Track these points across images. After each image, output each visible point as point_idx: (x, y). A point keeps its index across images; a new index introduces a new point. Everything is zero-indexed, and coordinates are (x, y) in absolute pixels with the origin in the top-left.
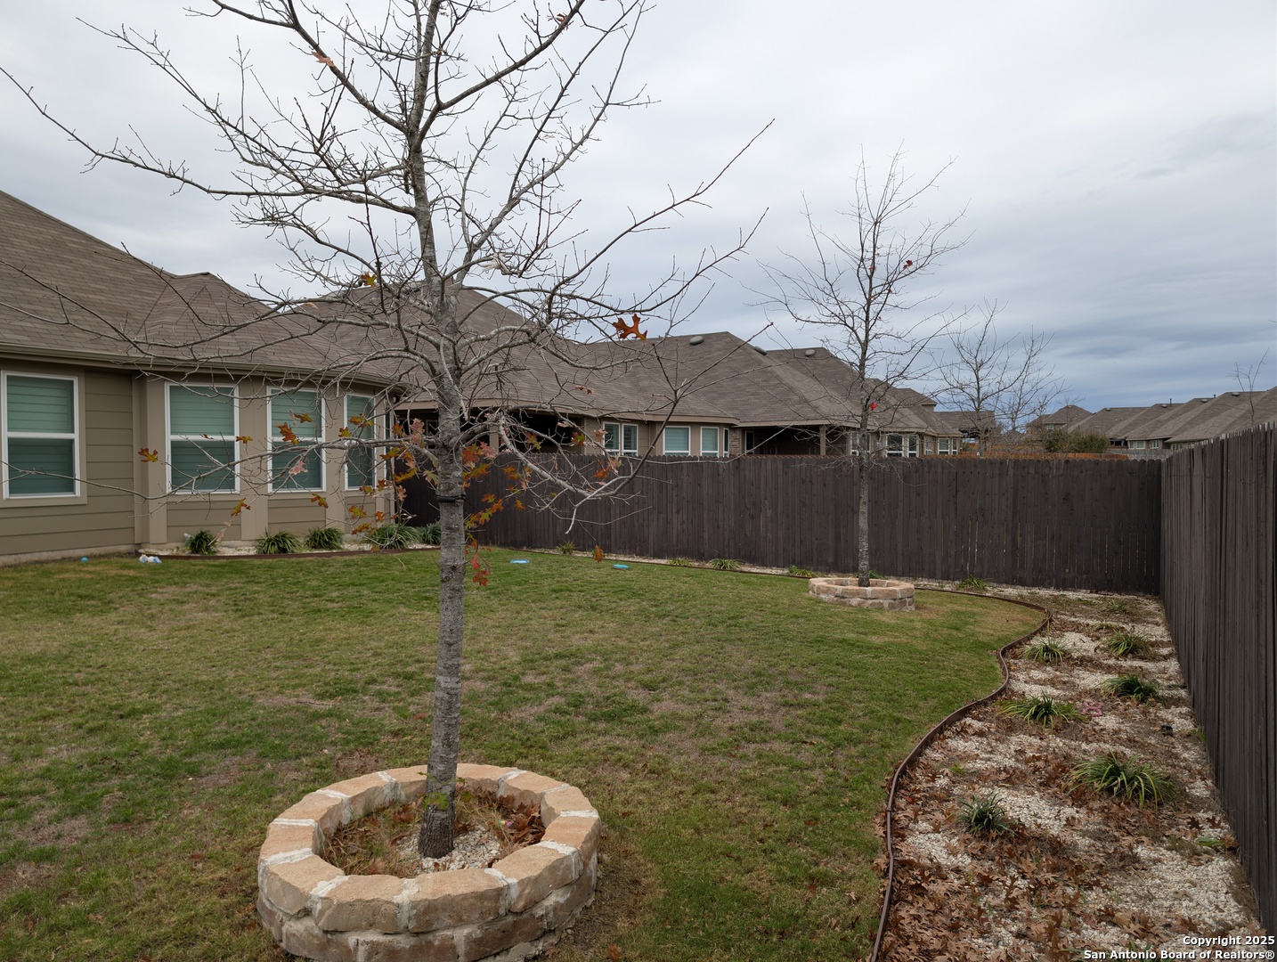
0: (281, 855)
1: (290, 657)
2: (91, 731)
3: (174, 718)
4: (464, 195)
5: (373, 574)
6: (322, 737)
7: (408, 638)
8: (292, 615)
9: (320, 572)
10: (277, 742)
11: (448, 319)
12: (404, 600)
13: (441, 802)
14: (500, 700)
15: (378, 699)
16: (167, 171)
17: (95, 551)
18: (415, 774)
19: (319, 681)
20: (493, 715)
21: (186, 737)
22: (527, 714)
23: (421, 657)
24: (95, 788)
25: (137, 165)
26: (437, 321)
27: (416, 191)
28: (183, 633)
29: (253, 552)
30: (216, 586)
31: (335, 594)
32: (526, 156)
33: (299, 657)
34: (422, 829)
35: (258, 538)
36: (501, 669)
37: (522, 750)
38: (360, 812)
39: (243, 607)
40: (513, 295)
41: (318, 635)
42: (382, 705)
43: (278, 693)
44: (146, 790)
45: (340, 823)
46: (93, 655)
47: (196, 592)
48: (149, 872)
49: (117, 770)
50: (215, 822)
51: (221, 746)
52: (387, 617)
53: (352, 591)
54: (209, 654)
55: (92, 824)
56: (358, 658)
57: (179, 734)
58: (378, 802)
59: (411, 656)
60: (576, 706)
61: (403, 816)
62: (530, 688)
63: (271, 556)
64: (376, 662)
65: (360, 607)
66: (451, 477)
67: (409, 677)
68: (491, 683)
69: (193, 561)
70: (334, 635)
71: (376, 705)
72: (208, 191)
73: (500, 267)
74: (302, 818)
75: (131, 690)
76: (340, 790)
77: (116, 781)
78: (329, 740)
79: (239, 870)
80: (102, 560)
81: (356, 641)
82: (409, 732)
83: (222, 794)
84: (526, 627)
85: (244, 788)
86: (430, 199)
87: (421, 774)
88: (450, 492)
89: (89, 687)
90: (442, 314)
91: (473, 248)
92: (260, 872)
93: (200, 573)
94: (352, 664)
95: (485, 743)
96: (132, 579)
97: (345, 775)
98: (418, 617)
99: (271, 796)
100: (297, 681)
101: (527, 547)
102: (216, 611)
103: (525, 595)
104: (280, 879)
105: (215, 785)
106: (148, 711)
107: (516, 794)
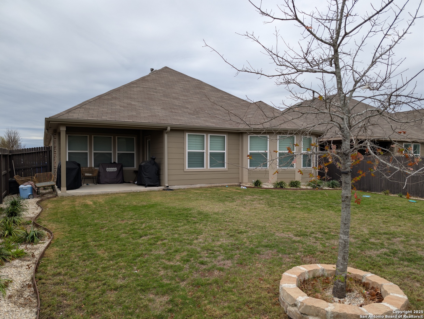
0: (286, 285)
1: (285, 222)
2: (231, 236)
3: (252, 236)
4: (353, 64)
5: (311, 197)
6: (297, 249)
7: (325, 220)
8: (285, 208)
9: (294, 195)
10: (283, 248)
11: (346, 108)
12: (322, 207)
13: (342, 279)
14: (361, 246)
15: (315, 239)
16: (257, 72)
17: (229, 184)
18: (331, 267)
19: (295, 230)
20: (358, 251)
21: (256, 242)
22: (373, 253)
23: (330, 227)
24: (232, 253)
25: (249, 72)
26: (342, 110)
27: (336, 65)
28: (254, 210)
29: (272, 187)
30: (262, 197)
31: (299, 202)
32: (379, 45)
33: (288, 222)
34: (334, 287)
35: (274, 183)
36: (361, 235)
37: (371, 266)
38: (311, 276)
39: (270, 204)
40: (373, 97)
41: (294, 215)
42: (316, 241)
43: (282, 232)
44: (246, 256)
45: (305, 279)
46: (230, 214)
47: (256, 198)
48: (248, 281)
49: (238, 248)
50: (266, 270)
51: (266, 246)
52: (317, 212)
53: (304, 202)
54: (261, 218)
55: (232, 263)
56: (308, 225)
57: (254, 240)
58: (317, 274)
59: (326, 226)
60: (394, 254)
61: (326, 281)
62: (373, 244)
63: (278, 189)
64: (314, 227)
65: (307, 208)
66: (346, 165)
67: (326, 233)
68: (357, 240)
69: (255, 189)
70: (299, 216)
71: (314, 241)
72: (268, 76)
73: (369, 88)
74: (293, 274)
75: (240, 225)
76: (305, 268)
77: (238, 252)
78: (299, 250)
79: (273, 286)
80: (231, 187)
81: (307, 219)
82: (327, 252)
83: (267, 261)
84: (370, 221)
85: (273, 261)
86: (341, 67)
87: (334, 268)
88: (346, 170)
89: (230, 223)
90: (344, 107)
91: (356, 82)
92: (280, 288)
93: (258, 193)
94: (305, 226)
95: (356, 261)
96: (239, 193)
97: (305, 263)
98: (328, 213)
99: (281, 265)
100: (288, 230)
101: (369, 191)
102: (263, 204)
103: (369, 209)
104: (287, 292)
105: (265, 258)
106: (245, 233)
107: (370, 282)
